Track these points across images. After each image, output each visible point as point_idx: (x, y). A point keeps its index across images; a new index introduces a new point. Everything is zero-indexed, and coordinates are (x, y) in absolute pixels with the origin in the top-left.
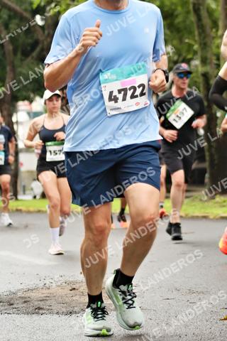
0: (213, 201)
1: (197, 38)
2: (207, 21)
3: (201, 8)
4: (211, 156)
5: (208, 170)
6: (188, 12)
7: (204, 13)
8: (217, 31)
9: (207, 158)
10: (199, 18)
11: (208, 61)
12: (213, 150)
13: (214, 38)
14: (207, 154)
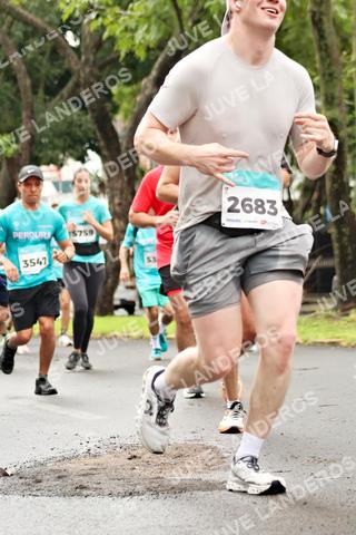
0: (346, 318)
1: (318, 66)
2: (333, 39)
3: (324, 18)
4: (342, 248)
5: (338, 271)
6: (304, 25)
7: (328, 27)
8: (349, 54)
9: (336, 252)
10: (322, 36)
11: (336, 101)
12: (345, 239)
13: (344, 65)
14: (336, 245)
